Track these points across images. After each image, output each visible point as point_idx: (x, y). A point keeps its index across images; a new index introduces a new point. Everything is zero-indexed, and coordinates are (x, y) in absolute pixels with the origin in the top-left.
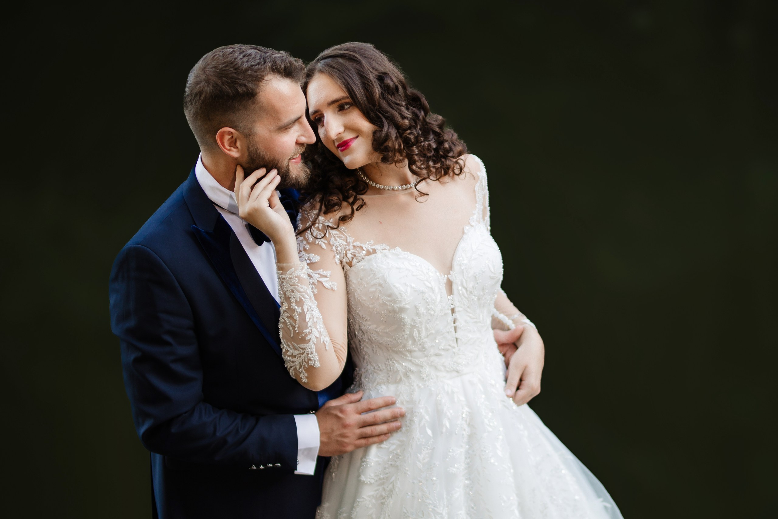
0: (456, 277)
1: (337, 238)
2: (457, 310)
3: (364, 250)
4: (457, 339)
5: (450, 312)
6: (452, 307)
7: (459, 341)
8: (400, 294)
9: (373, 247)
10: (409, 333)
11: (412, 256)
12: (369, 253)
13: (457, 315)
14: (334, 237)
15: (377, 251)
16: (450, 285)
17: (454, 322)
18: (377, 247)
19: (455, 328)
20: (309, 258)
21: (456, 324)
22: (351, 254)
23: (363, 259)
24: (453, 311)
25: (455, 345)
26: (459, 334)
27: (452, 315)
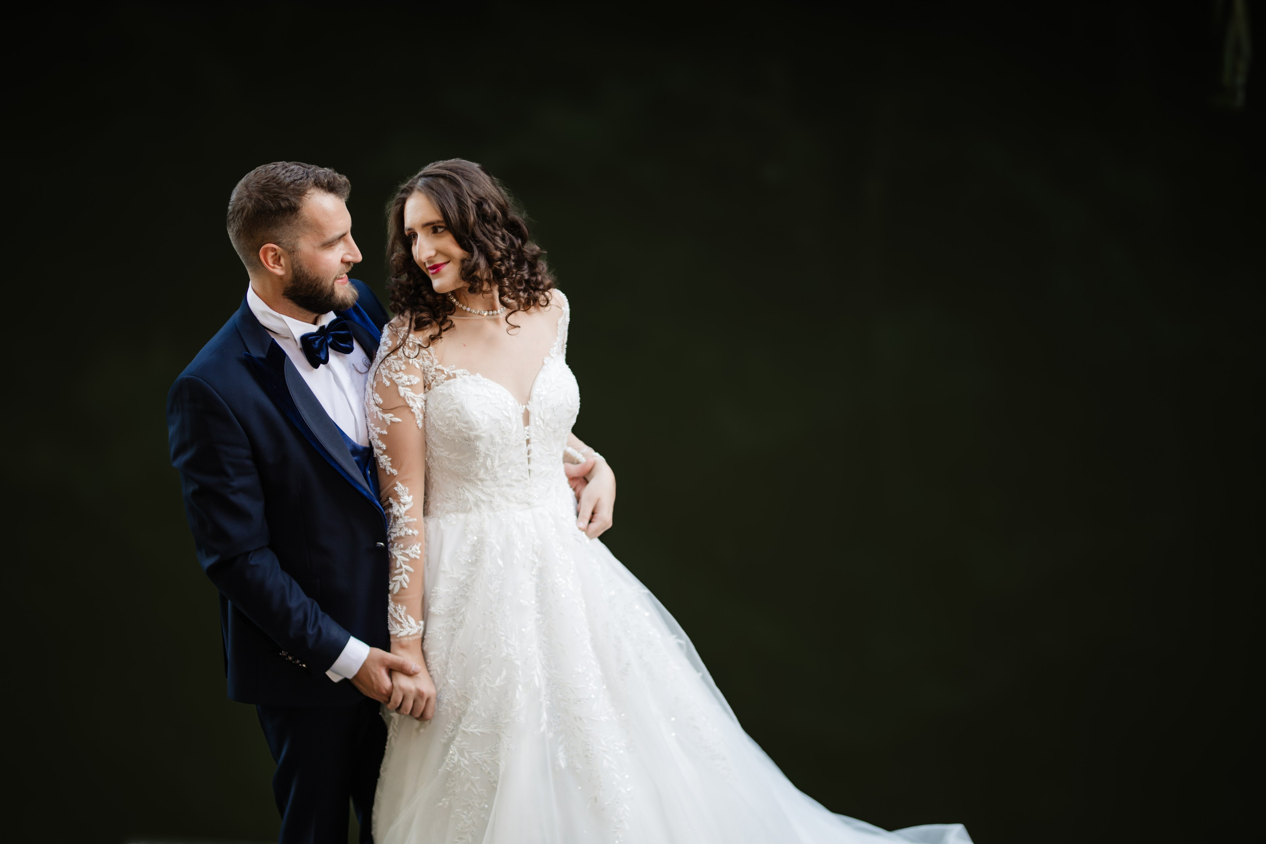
0: (533, 407)
1: (425, 359)
2: (532, 441)
3: (444, 374)
4: (529, 470)
5: (525, 442)
6: (528, 437)
7: (531, 473)
8: (477, 421)
9: (454, 372)
10: (482, 461)
11: (492, 384)
12: (449, 377)
13: (531, 446)
14: (423, 358)
15: (457, 376)
16: (527, 417)
17: (528, 454)
18: (457, 372)
19: (529, 459)
20: (409, 380)
21: (530, 456)
22: (432, 376)
23: (442, 383)
24: (528, 442)
25: (527, 476)
26: (532, 466)
27: (527, 446)
